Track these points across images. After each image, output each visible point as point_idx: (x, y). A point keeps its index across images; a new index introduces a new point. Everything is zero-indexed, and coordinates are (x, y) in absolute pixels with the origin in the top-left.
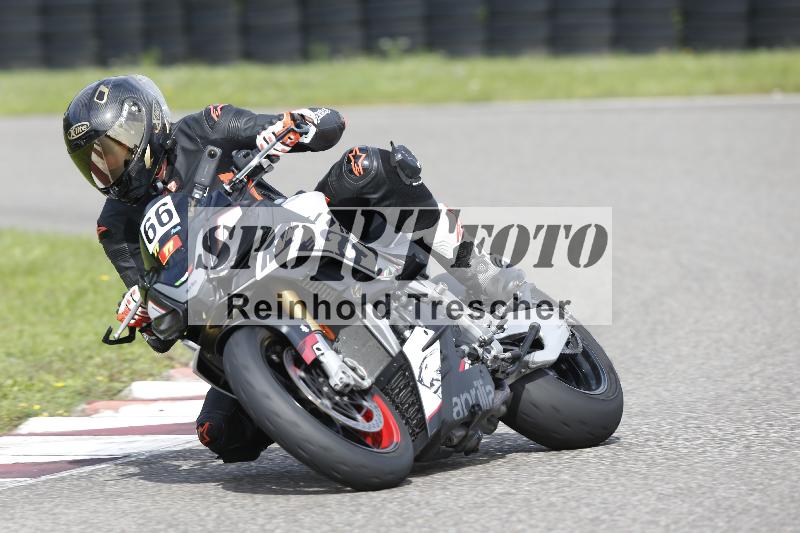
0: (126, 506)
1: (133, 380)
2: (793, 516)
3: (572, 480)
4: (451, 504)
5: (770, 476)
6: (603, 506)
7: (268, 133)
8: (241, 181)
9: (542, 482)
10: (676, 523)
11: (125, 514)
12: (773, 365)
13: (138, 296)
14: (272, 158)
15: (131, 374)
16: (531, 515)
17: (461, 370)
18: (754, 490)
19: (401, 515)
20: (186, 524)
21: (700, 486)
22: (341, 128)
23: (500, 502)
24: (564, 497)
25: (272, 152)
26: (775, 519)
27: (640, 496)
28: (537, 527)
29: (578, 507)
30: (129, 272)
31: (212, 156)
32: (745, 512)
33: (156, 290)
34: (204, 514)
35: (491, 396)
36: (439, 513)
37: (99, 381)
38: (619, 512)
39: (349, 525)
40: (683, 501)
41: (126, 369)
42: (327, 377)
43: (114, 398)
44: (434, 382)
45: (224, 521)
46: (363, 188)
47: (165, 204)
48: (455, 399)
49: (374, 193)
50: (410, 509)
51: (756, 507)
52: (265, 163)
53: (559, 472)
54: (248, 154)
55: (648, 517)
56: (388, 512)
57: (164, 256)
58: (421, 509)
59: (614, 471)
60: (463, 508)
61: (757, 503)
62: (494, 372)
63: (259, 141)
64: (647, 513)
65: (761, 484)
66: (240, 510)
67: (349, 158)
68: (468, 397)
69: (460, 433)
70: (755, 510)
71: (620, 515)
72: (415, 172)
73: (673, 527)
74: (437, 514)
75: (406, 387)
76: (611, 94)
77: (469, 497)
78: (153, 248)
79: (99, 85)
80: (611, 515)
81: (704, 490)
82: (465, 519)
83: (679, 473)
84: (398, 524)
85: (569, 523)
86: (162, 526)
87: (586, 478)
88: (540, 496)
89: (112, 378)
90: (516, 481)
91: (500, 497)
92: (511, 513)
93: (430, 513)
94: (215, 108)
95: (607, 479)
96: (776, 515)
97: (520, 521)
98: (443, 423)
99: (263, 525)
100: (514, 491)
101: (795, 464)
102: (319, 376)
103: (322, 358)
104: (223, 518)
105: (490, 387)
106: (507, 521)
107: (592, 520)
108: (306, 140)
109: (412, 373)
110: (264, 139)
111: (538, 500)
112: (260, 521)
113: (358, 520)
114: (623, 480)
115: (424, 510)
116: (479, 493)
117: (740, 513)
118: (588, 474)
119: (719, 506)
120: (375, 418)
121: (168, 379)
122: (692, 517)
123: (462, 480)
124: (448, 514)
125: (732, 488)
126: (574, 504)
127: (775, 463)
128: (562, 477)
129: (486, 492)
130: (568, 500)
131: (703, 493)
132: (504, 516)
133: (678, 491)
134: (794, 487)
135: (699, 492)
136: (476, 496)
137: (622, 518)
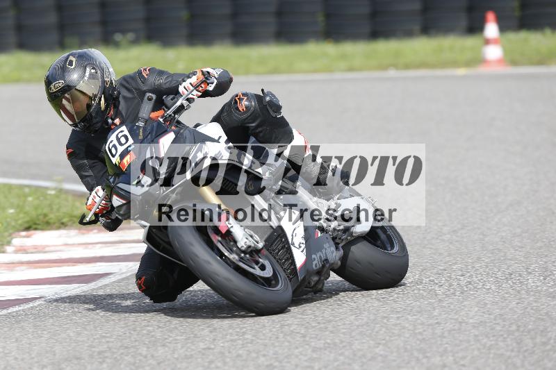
2: (406, 361)
3: (254, 338)
4: (169, 357)
5: (390, 334)
6: (275, 356)
7: (187, 84)
8: (170, 116)
9: (232, 340)
13: (101, 193)
14: (190, 100)
16: (225, 363)
17: (316, 237)
18: (379, 344)
19: (134, 364)
21: (342, 342)
22: (231, 80)
23: (203, 354)
24: (248, 351)
25: (191, 96)
26: (394, 364)
27: (300, 349)
29: (257, 357)
30: (89, 179)
31: (150, 99)
32: (373, 359)
33: (118, 187)
35: (334, 254)
36: (161, 362)
40: (330, 352)
42: (235, 242)
44: (301, 245)
46: (245, 119)
47: (122, 132)
48: (313, 256)
49: (252, 123)
50: (140, 360)
51: (381, 355)
52: (185, 103)
53: (244, 333)
54: (174, 98)
55: (306, 364)
56: (125, 362)
57: (124, 166)
58: (148, 360)
59: (282, 332)
60: (177, 359)
61: (382, 353)
62: (334, 239)
63: (181, 89)
64: (306, 361)
65: (383, 340)
66: (20, 362)
67: (235, 100)
68: (321, 254)
69: (316, 278)
70: (380, 358)
72: (278, 108)
74: (159, 364)
75: (283, 248)
77: (181, 351)
78: (115, 160)
79: (68, 56)
80: (280, 362)
81: (344, 344)
83: (327, 333)
87: (263, 337)
88: (231, 350)
90: (214, 340)
91: (203, 351)
92: (211, 362)
93: (154, 363)
94: (145, 70)
95: (277, 338)
96: (394, 361)
98: (308, 271)
100: (213, 347)
101: (407, 325)
102: (231, 241)
103: (231, 230)
105: (333, 248)
107: (268, 366)
108: (211, 88)
109: (287, 239)
110: (185, 87)
111: (230, 352)
114: (288, 338)
115: (150, 361)
116: (189, 348)
117: (370, 360)
118: (264, 334)
119: (355, 355)
120: (267, 269)
122: (336, 364)
123: (176, 340)
124: (166, 363)
126: (254, 355)
127: (393, 325)
128: (246, 336)
129: (193, 347)
130: (251, 352)
131: (344, 347)
132: (206, 364)
133: (326, 345)
134: (407, 342)
135: (341, 346)
136: (187, 351)
137: (288, 365)
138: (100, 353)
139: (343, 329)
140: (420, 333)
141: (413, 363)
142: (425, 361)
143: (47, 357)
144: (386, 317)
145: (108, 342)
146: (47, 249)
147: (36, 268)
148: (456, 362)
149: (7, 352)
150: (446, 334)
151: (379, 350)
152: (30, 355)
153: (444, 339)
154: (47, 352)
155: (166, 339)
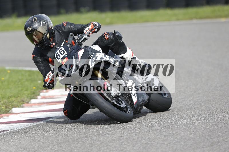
0: (12, 144)
1: (12, 108)
2: (203, 140)
3: (140, 132)
4: (105, 140)
5: (196, 129)
6: (149, 139)
7: (87, 29)
9: (131, 133)
10: (169, 143)
11: (11, 146)
12: (196, 97)
15: (12, 106)
16: (128, 143)
18: (192, 133)
19: (91, 144)
20: (29, 148)
23: (119, 139)
24: (137, 137)
25: (89, 34)
26: (198, 141)
27: (159, 136)
28: (130, 146)
29: (141, 140)
30: (41, 67)
34: (34, 145)
35: (146, 98)
37: (3, 108)
38: (153, 141)
39: (76, 147)
40: (171, 137)
41: (10, 105)
42: (111, 93)
43: (8, 113)
44: (135, 94)
45: (40, 147)
47: (62, 49)
49: (111, 44)
50: (93, 142)
51: (192, 138)
52: (86, 37)
53: (136, 130)
54: (82, 35)
55: (162, 142)
56: (87, 143)
58: (97, 142)
59: (151, 129)
60: (108, 141)
61: (193, 137)
64: (161, 141)
66: (44, 144)
67: (104, 35)
68: (142, 98)
70: (192, 139)
71: (154, 142)
72: (121, 38)
73: (169, 145)
74: (101, 143)
76: (147, 21)
77: (110, 138)
80: (151, 142)
81: (177, 134)
82: (109, 144)
83: (170, 129)
84: (90, 147)
85: (139, 145)
86: (22, 149)
87: (144, 132)
89: (6, 107)
92: (123, 142)
93: (99, 143)
94: (65, 23)
95: (150, 132)
96: (198, 140)
97: (125, 144)
98: (138, 105)
99: (51, 148)
100: (123, 136)
101: (203, 125)
104: (40, 146)
105: (146, 95)
106: (121, 145)
107: (145, 143)
110: (86, 30)
111: (130, 138)
112: (50, 147)
113: (78, 146)
114: (154, 132)
115: (98, 142)
117: (188, 140)
119: (182, 138)
121: (23, 107)
122: (174, 142)
123: (108, 133)
124: (104, 143)
125: (186, 133)
126: (140, 139)
127: (197, 125)
128: (137, 131)
129: (115, 136)
130: (139, 138)
131: (177, 135)
132: (120, 143)
133: (170, 134)
134: (203, 132)
135: (176, 134)
136: (112, 138)
137: (154, 143)
138: (77, 139)
139: (176, 127)
140: (209, 129)
141: (206, 141)
142: (210, 140)
143: (55, 142)
144: (194, 122)
145: (80, 135)
146: (55, 97)
147: (50, 105)
148: (223, 140)
149: (39, 140)
150: (219, 129)
151: (191, 136)
152: (48, 141)
153: (218, 131)
154: (55, 139)
155: (104, 133)
